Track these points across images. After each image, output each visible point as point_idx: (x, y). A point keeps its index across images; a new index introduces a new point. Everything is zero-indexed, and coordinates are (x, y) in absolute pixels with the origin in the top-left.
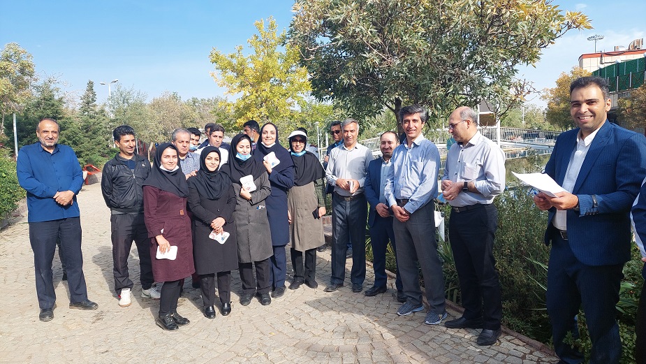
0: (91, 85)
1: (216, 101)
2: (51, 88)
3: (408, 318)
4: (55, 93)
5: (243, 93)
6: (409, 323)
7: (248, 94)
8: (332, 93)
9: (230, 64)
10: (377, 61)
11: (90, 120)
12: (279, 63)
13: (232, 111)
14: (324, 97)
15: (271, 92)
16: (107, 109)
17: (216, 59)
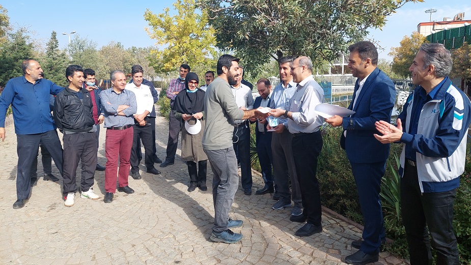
0: (54, 35)
1: (150, 49)
2: (23, 36)
4: (26, 40)
5: (169, 44)
7: (173, 45)
9: (159, 22)
10: (264, 21)
11: (53, 61)
12: (196, 22)
13: (161, 58)
15: (190, 44)
16: (67, 53)
17: (149, 18)
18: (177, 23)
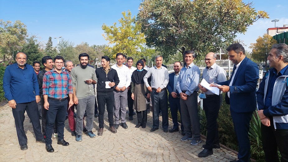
0: (50, 38)
1: (104, 46)
2: (34, 40)
3: (186, 142)
4: (35, 42)
5: (116, 43)
6: (186, 144)
7: (118, 44)
8: (155, 44)
9: (111, 30)
10: (175, 31)
11: (50, 54)
12: (132, 30)
13: (111, 51)
14: (151, 46)
15: (128, 43)
16: (57, 49)
17: (105, 28)
18: (121, 31)
